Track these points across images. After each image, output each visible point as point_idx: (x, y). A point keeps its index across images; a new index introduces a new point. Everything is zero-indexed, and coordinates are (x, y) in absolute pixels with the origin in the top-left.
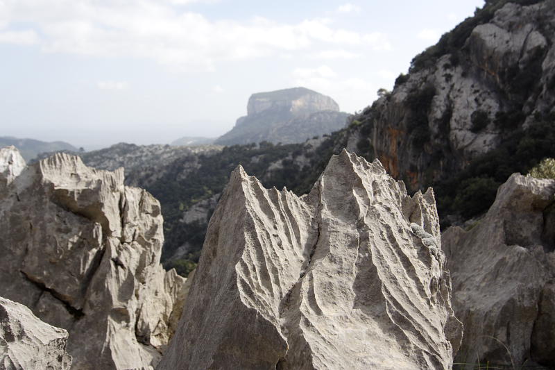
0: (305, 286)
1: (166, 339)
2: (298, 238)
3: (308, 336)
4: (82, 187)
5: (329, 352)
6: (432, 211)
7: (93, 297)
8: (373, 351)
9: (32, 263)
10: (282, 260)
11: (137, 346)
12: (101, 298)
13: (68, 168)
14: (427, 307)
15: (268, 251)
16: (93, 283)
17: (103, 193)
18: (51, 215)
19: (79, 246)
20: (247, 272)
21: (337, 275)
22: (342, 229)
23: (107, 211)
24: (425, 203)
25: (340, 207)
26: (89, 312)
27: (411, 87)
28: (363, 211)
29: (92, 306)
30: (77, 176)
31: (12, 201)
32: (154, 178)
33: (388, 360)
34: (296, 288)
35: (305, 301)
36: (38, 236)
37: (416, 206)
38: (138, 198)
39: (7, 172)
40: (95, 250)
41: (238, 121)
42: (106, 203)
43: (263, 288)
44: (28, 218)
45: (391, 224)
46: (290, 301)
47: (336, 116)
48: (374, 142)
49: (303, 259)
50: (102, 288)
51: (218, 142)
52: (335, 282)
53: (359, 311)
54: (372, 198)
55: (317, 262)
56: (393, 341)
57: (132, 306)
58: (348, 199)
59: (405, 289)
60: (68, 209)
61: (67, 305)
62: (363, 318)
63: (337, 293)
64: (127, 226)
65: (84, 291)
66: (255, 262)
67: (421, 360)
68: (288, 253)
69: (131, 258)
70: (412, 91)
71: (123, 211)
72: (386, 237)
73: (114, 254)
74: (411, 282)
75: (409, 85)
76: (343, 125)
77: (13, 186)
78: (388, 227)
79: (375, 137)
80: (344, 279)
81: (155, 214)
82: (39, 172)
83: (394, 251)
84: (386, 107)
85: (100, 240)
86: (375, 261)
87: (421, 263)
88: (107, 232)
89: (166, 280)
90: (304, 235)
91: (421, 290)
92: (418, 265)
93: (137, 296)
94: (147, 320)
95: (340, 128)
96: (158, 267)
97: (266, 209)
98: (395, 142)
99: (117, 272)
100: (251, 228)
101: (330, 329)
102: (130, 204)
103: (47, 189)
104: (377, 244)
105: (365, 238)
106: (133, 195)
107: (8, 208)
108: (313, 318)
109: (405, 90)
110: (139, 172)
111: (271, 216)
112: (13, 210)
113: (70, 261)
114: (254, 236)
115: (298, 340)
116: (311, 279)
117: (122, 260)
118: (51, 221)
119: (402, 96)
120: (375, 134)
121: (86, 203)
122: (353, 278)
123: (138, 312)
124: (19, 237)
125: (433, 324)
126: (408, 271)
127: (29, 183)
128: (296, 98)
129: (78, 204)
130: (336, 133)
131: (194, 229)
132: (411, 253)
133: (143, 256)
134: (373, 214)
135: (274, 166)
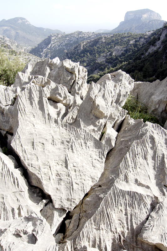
3: (96, 99)
4: (71, 67)
7: (73, 90)
13: (68, 63)
16: (73, 87)
17: (75, 69)
18: (65, 73)
19: (70, 79)
20: (91, 93)
21: (101, 94)
22: (103, 89)
23: (76, 72)
25: (103, 86)
29: (72, 91)
30: (70, 63)
31: (58, 69)
32: (88, 45)
33: (103, 102)
36: (63, 77)
38: (82, 69)
39: (57, 63)
40: (73, 80)
41: (120, 23)
43: (93, 94)
44: (61, 73)
46: (96, 96)
47: (159, 22)
50: (74, 88)
55: (99, 92)
57: (80, 92)
58: (105, 86)
59: (108, 96)
60: (68, 72)
62: (102, 99)
64: (80, 75)
65: (71, 88)
66: (93, 92)
67: (106, 103)
68: (96, 91)
69: (80, 82)
71: (79, 72)
72: (107, 90)
73: (77, 82)
76: (162, 26)
77: (58, 66)
81: (86, 72)
82: (63, 63)
83: (108, 92)
85: (74, 78)
86: (105, 93)
88: (76, 77)
89: (88, 86)
90: (99, 89)
93: (81, 90)
94: (83, 95)
95: (160, 28)
96: (86, 83)
99: (77, 85)
100: (93, 89)
102: (80, 70)
103: (64, 67)
107: (57, 71)
110: (83, 43)
111: (95, 87)
112: (58, 71)
113: (69, 82)
116: (98, 94)
117: (78, 83)
121: (72, 71)
123: (81, 93)
124: (59, 77)
127: (61, 65)
128: (145, 14)
129: (70, 71)
130: (158, 30)
131: (100, 65)
132: (110, 92)
133: (83, 81)
134: (107, 88)
135: (131, 42)
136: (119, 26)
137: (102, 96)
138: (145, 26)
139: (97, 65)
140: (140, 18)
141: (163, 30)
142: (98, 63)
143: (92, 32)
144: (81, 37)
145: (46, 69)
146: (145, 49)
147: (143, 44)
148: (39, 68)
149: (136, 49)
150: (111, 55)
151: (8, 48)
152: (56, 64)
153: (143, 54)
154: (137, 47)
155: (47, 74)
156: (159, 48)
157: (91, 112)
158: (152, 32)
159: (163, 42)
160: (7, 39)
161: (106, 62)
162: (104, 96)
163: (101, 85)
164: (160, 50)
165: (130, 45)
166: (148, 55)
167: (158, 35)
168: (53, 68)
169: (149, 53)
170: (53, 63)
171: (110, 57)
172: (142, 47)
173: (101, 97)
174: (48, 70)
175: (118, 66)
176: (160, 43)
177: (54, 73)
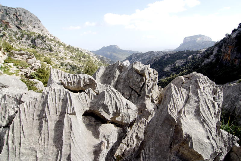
0: (183, 110)
1: (158, 101)
2: (183, 99)
3: (182, 121)
4: (141, 69)
5: (186, 125)
6: (221, 93)
8: (196, 127)
9: (131, 84)
10: (179, 104)
11: (151, 103)
12: (144, 93)
13: (138, 65)
14: (212, 118)
15: (175, 102)
16: (142, 89)
17: (145, 71)
18: (135, 75)
19: (140, 81)
20: (170, 106)
21: (191, 109)
22: (193, 98)
24: (219, 90)
25: (194, 92)
26: (141, 95)
27: (238, 33)
28: (199, 94)
29: (142, 94)
30: (140, 66)
31: (127, 71)
32: (157, 60)
33: (199, 129)
34: (181, 110)
35: (183, 113)
36: (132, 79)
37: (217, 91)
38: (153, 71)
39: (127, 65)
40: (143, 83)
41: (181, 45)
42: (146, 73)
43: (174, 109)
44: (130, 75)
45: (206, 98)
46: (179, 112)
47: (211, 42)
48: (223, 50)
49: (184, 103)
50: (144, 90)
51: (175, 50)
52: (190, 110)
53: (195, 117)
54: (202, 91)
55: (187, 105)
56: (201, 125)
57: (150, 95)
58: (196, 91)
59: (207, 114)
60: (138, 74)
61: (137, 93)
62: (195, 119)
63: (190, 112)
64: (150, 77)
65: (141, 91)
66: (173, 104)
67: (207, 131)
68: (180, 102)
69: (151, 85)
70: (238, 34)
71: (149, 74)
72: (204, 101)
73: (147, 84)
74: (209, 112)
75: (237, 32)
76: (213, 45)
77: (127, 68)
78: (205, 99)
79: (223, 49)
80: (192, 110)
81: (156, 75)
82: (132, 65)
83: (206, 105)
84: (228, 39)
85: (144, 80)
86: (200, 107)
87: (213, 108)
88: (146, 79)
89: (158, 89)
90: (185, 98)
91: (211, 114)
92: (212, 109)
93: (152, 92)
94: (153, 98)
95: (211, 46)
96: (157, 86)
97: (176, 92)
98: (230, 50)
99: (147, 88)
100: (173, 97)
101: (187, 120)
102: (151, 73)
103: (134, 69)
104: (202, 103)
105: (199, 101)
106: (152, 70)
108: (184, 118)
109: (235, 34)
110: (154, 58)
111: (177, 94)
112: (127, 73)
113: (138, 84)
114: (173, 99)
115: (179, 121)
116: (185, 109)
117: (149, 85)
118: (135, 76)
119: (234, 35)
120: (223, 47)
121: (142, 73)
122: (194, 110)
123: (152, 96)
124: (129, 79)
125: (212, 123)
126: (209, 110)
127: (131, 68)
128: (198, 38)
129: (140, 73)
130: (210, 47)
131: (167, 72)
132: (210, 106)
133: (153, 84)
134: (202, 95)
135: (190, 57)
136: (179, 47)
137: (194, 113)
138: (200, 46)
139: (164, 73)
140: (195, 41)
141: (214, 47)
142: (165, 71)
143: (160, 51)
144: (152, 55)
145: (116, 71)
146: (201, 61)
147: (199, 58)
148: (110, 71)
149: (194, 61)
150: (175, 65)
151: (105, 63)
152: (125, 67)
153: (200, 64)
154: (195, 60)
155: (117, 76)
156: (213, 60)
157: (171, 147)
158: (206, 49)
159: (215, 56)
160: (105, 58)
161: (171, 71)
162: (198, 113)
163: (188, 89)
164: (213, 61)
165: (189, 58)
166: (204, 65)
167: (211, 51)
168: (123, 70)
169: (205, 63)
170: (123, 65)
171: (174, 67)
172: (198, 60)
173: (192, 116)
174: (118, 72)
175: (180, 73)
176: (213, 56)
177: (124, 75)
